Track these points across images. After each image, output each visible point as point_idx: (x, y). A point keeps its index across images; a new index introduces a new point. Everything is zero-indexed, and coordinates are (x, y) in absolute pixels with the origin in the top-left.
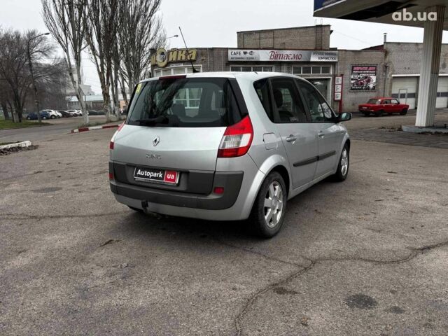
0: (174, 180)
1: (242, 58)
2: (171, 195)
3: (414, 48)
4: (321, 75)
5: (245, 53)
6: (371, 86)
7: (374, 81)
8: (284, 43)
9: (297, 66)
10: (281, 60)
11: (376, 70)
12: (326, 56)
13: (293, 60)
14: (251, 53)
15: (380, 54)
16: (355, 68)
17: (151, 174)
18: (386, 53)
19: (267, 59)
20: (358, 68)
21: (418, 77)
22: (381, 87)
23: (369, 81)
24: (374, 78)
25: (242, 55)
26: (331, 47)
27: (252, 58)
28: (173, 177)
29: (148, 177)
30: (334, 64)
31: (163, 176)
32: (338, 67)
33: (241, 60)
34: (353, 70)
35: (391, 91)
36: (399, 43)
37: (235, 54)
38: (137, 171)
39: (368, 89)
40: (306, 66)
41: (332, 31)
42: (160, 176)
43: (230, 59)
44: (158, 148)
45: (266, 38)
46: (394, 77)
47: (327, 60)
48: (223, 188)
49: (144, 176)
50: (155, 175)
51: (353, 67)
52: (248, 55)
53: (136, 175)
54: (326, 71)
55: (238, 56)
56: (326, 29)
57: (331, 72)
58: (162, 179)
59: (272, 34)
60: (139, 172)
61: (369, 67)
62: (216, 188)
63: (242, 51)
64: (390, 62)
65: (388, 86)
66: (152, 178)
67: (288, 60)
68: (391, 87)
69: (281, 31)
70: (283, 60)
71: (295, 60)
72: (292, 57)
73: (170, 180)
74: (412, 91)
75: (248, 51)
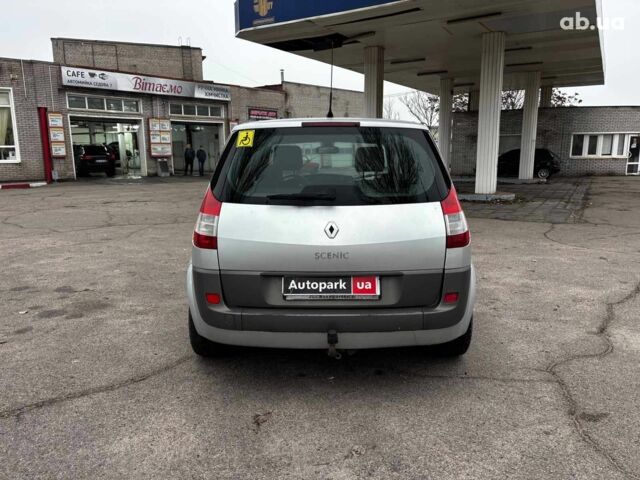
0: (373, 290)
1: (87, 83)
2: (372, 314)
3: (315, 91)
4: (209, 119)
5: (92, 75)
8: (135, 66)
9: (175, 103)
10: (151, 92)
11: (277, 116)
12: (216, 92)
13: (170, 94)
14: (102, 77)
15: (278, 96)
16: (253, 112)
17: (321, 286)
18: (286, 95)
19: (130, 88)
20: (256, 112)
25: (87, 78)
26: (204, 79)
27: (104, 84)
28: (369, 286)
29: (317, 291)
30: (226, 103)
31: (347, 285)
32: (232, 108)
33: (85, 85)
34: (250, 115)
36: (299, 85)
37: (73, 74)
38: (287, 283)
40: (188, 103)
41: (204, 58)
42: (343, 286)
43: (65, 83)
44: (339, 241)
45: (104, 54)
47: (216, 98)
48: (457, 293)
49: (305, 291)
50: (331, 286)
51: (250, 110)
52: (97, 79)
53: (287, 291)
54: (215, 112)
55: (80, 78)
56: (197, 53)
57: (223, 116)
58: (347, 291)
59: (113, 49)
60: (293, 285)
61: (268, 111)
62: (448, 294)
63: (86, 72)
64: (291, 108)
66: (326, 291)
67: (162, 93)
69: (127, 47)
70: (155, 92)
71: (173, 94)
72: (167, 88)
73: (364, 291)
75: (98, 73)
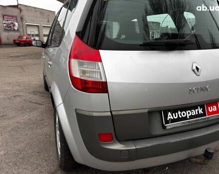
6: (16, 28)
7: (17, 26)
11: (17, 19)
15: (17, 10)
16: (5, 17)
17: (188, 114)
20: (7, 17)
21: (38, 26)
22: (21, 29)
23: (14, 25)
24: (16, 24)
29: (185, 118)
31: (203, 111)
34: (3, 18)
35: (27, 33)
38: (166, 116)
39: (15, 30)
42: (201, 111)
46: (27, 25)
49: (179, 119)
50: (194, 112)
51: (3, 16)
53: (167, 122)
58: (204, 115)
61: (12, 17)
64: (23, 16)
65: (25, 29)
66: (191, 117)
68: (26, 30)
74: (36, 33)
